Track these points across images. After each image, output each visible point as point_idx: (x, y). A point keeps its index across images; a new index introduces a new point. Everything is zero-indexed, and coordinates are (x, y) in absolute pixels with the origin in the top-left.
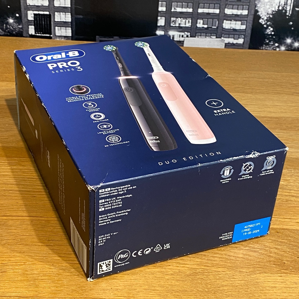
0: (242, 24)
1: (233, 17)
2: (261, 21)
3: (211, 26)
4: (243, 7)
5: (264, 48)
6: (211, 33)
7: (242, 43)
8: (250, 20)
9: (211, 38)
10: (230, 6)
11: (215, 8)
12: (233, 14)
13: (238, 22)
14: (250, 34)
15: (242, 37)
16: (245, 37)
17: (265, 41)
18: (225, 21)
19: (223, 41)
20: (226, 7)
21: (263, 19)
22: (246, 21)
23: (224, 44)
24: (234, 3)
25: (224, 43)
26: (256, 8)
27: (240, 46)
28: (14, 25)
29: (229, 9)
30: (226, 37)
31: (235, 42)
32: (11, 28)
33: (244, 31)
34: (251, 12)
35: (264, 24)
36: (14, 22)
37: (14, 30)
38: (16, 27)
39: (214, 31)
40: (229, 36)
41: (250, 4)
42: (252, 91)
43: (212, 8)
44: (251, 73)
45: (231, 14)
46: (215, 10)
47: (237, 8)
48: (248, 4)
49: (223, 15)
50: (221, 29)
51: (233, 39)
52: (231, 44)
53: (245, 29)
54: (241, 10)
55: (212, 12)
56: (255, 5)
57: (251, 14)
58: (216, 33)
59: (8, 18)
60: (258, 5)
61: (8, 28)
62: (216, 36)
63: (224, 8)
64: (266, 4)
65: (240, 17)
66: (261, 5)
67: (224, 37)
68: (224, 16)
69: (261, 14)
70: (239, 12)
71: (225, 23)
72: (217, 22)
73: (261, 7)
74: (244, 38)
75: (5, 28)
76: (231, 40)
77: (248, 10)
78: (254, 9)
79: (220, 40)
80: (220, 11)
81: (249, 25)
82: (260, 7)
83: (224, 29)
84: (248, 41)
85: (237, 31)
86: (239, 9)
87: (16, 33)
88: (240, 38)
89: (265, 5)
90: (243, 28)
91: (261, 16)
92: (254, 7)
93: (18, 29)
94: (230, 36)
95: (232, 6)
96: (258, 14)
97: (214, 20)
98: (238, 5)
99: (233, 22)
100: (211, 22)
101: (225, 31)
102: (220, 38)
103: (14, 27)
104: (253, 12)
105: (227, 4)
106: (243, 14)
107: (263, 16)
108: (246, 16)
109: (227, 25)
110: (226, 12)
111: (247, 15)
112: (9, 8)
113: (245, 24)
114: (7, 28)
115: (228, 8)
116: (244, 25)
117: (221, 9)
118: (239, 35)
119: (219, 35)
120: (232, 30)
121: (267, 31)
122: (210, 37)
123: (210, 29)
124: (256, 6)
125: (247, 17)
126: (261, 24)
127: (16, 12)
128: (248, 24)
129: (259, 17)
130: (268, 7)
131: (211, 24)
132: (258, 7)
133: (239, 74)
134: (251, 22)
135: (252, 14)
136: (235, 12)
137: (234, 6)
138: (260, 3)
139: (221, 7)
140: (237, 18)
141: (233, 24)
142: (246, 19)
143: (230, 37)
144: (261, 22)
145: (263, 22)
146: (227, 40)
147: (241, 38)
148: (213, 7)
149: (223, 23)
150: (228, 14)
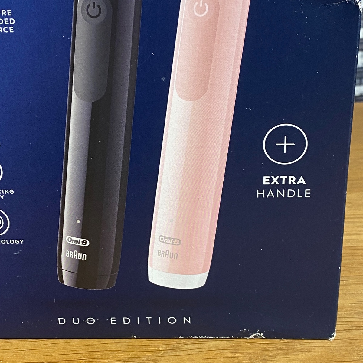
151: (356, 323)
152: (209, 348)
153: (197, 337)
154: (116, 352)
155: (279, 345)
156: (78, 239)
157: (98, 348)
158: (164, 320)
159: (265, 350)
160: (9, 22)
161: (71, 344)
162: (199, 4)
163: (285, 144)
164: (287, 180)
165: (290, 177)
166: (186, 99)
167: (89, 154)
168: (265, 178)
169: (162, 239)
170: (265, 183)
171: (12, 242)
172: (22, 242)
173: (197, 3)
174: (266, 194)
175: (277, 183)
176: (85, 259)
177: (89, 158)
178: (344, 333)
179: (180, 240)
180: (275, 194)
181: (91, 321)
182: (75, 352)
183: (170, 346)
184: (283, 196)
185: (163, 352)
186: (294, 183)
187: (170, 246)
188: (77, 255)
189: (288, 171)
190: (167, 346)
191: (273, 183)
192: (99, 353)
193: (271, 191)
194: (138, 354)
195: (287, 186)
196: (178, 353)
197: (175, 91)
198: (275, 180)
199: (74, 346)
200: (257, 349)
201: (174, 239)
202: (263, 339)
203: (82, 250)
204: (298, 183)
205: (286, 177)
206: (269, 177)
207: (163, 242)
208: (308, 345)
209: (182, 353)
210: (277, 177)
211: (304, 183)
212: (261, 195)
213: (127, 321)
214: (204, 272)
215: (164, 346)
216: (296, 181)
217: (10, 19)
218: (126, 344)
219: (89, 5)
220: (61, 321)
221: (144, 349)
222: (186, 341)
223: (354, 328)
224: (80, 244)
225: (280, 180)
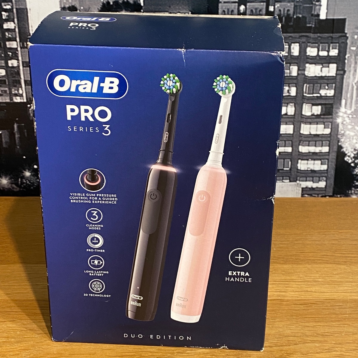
0: (322, 164)
1: (309, 155)
2: (347, 159)
3: (282, 168)
4: (322, 143)
5: (353, 192)
6: (283, 177)
7: (324, 187)
8: (333, 159)
9: (283, 182)
10: (305, 142)
11: (286, 145)
12: (309, 152)
13: (316, 162)
14: (334, 175)
15: (323, 179)
16: (327, 179)
17: (354, 183)
18: (300, 161)
19: (299, 185)
20: (300, 144)
21: (349, 156)
22: (328, 159)
23: (301, 189)
24: (310, 139)
25: (300, 187)
26: (340, 144)
27: (322, 190)
28: (31, 178)
29: (304, 146)
30: (303, 180)
31: (315, 185)
32: (28, 182)
33: (326, 172)
34: (333, 148)
35: (352, 163)
36: (31, 175)
37: (31, 184)
38: (35, 181)
39: (286, 173)
40: (306, 179)
41: (331, 139)
42: (345, 261)
43: (281, 145)
44: (341, 233)
45: (307, 151)
46: (286, 148)
47: (314, 145)
48: (329, 139)
49: (297, 153)
50: (296, 170)
51: (312, 182)
52: (310, 188)
53: (327, 170)
54: (319, 146)
55: (283, 151)
56: (338, 139)
57: (333, 152)
58: (290, 175)
59: (24, 171)
60: (342, 140)
61: (24, 183)
62: (290, 179)
63: (298, 145)
64: (352, 138)
65: (320, 155)
66: (345, 139)
67: (300, 181)
68: (299, 155)
69: (346, 150)
70: (317, 150)
71: (301, 163)
72: (290, 163)
73: (346, 142)
74: (326, 181)
75: (20, 183)
76: (309, 184)
77: (329, 146)
78: (337, 145)
79: (295, 185)
80: (293, 150)
81: (332, 165)
82: (344, 142)
83: (299, 171)
84: (332, 184)
85: (317, 172)
86: (317, 145)
87: (34, 188)
88: (321, 181)
89: (351, 140)
90: (324, 168)
91: (346, 152)
92: (337, 142)
93: (37, 183)
94: (308, 178)
95: (307, 142)
96: (342, 150)
97: (286, 160)
98: (316, 141)
99: (311, 162)
100: (283, 163)
101: (301, 173)
102: (296, 181)
103: (32, 181)
104: (335, 148)
105: (302, 140)
106: (323, 151)
107: (349, 153)
108: (327, 154)
109: (302, 165)
110: (300, 151)
111: (329, 152)
112: (24, 158)
113: (327, 163)
114: (22, 183)
115: (303, 144)
116: (325, 164)
117: (294, 147)
118: (319, 177)
119: (293, 178)
120: (310, 172)
121: (355, 171)
122: (281, 181)
123: (280, 171)
124: (339, 142)
125: (329, 155)
126: (347, 162)
127: (34, 163)
128: (330, 163)
129: (344, 155)
130: (355, 141)
131: (282, 166)
132: (341, 142)
133: (325, 235)
134: (334, 161)
135: (335, 151)
136: (312, 149)
137: (311, 143)
138: (344, 137)
139: (294, 144)
140: (315, 157)
141: (310, 164)
142: (327, 157)
143: (308, 180)
144: (347, 161)
145: (349, 160)
146: (304, 184)
147: (323, 181)
148: (284, 145)
149: (297, 163)
150: (303, 152)
151: (275, 343)
152: (200, 353)
153: (193, 347)
154: (152, 353)
155: (235, 353)
156: (137, 296)
157: (144, 350)
158: (177, 338)
159: (227, 355)
160: (115, 199)
161: (130, 347)
162: (201, 196)
163: (240, 257)
164: (240, 274)
165: (242, 272)
166: (193, 235)
167: (146, 257)
168: (230, 272)
169: (179, 298)
170: (229, 274)
171: (105, 296)
172: (110, 296)
173: (200, 196)
174: (230, 279)
175: (236, 275)
176: (140, 306)
177: (146, 259)
178: (269, 348)
179: (187, 299)
180: (234, 280)
181: (140, 336)
182: (132, 352)
183: (180, 351)
184: (238, 281)
185: (176, 354)
186: (244, 275)
187: (183, 302)
188: (136, 304)
189: (241, 270)
190: (178, 351)
191: (233, 275)
192: (144, 353)
193: (232, 278)
194: (164, 354)
195: (240, 276)
196: (184, 355)
197: (188, 231)
198: (235, 273)
199: (131, 348)
200: (223, 355)
201: (184, 298)
202: (227, 349)
203: (139, 301)
204: (246, 275)
205: (240, 272)
206: (231, 272)
207: (179, 299)
208: (249, 353)
209: (186, 355)
210: (236, 272)
211: (249, 275)
212: (227, 280)
213: (158, 337)
214: (198, 315)
215: (177, 351)
216: (245, 274)
217: (115, 198)
218: (158, 349)
219: (152, 194)
220: (126, 335)
221: (167, 351)
222: (188, 348)
223: (274, 346)
224: (138, 299)
225: (237, 274)
